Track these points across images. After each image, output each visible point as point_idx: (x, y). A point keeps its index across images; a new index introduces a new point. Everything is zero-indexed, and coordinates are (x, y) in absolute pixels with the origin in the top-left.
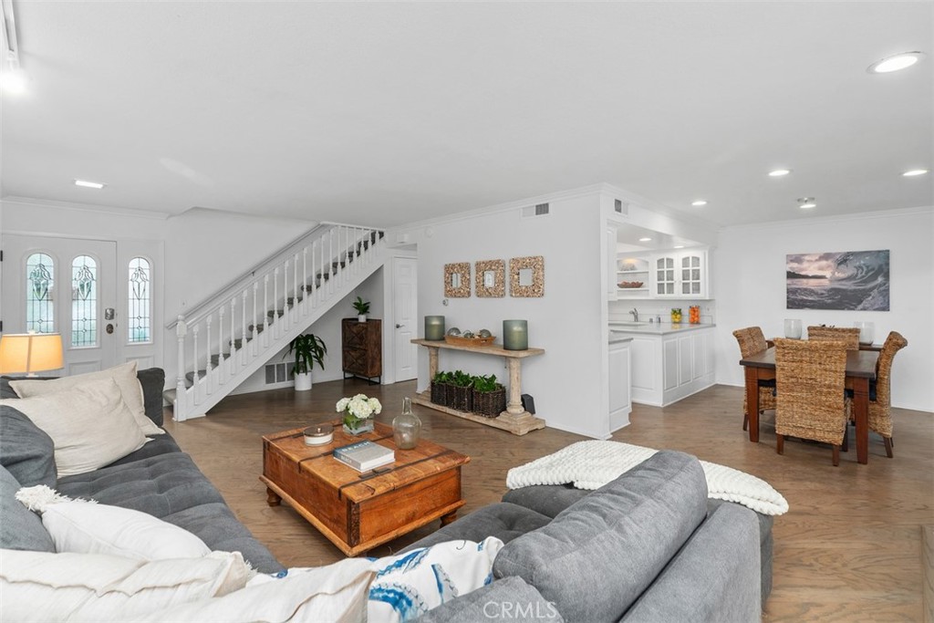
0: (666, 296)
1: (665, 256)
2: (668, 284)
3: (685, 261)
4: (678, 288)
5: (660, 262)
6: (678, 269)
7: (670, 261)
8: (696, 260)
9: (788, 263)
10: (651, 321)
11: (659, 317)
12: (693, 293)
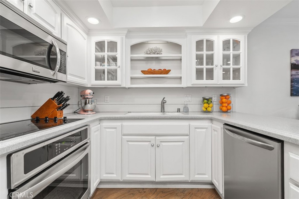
0: (205, 82)
1: (205, 37)
2: (207, 69)
3: (226, 44)
4: (218, 73)
5: (199, 44)
6: (218, 53)
7: (210, 45)
8: (236, 43)
9: (292, 57)
10: (179, 111)
11: (187, 106)
12: (233, 79)
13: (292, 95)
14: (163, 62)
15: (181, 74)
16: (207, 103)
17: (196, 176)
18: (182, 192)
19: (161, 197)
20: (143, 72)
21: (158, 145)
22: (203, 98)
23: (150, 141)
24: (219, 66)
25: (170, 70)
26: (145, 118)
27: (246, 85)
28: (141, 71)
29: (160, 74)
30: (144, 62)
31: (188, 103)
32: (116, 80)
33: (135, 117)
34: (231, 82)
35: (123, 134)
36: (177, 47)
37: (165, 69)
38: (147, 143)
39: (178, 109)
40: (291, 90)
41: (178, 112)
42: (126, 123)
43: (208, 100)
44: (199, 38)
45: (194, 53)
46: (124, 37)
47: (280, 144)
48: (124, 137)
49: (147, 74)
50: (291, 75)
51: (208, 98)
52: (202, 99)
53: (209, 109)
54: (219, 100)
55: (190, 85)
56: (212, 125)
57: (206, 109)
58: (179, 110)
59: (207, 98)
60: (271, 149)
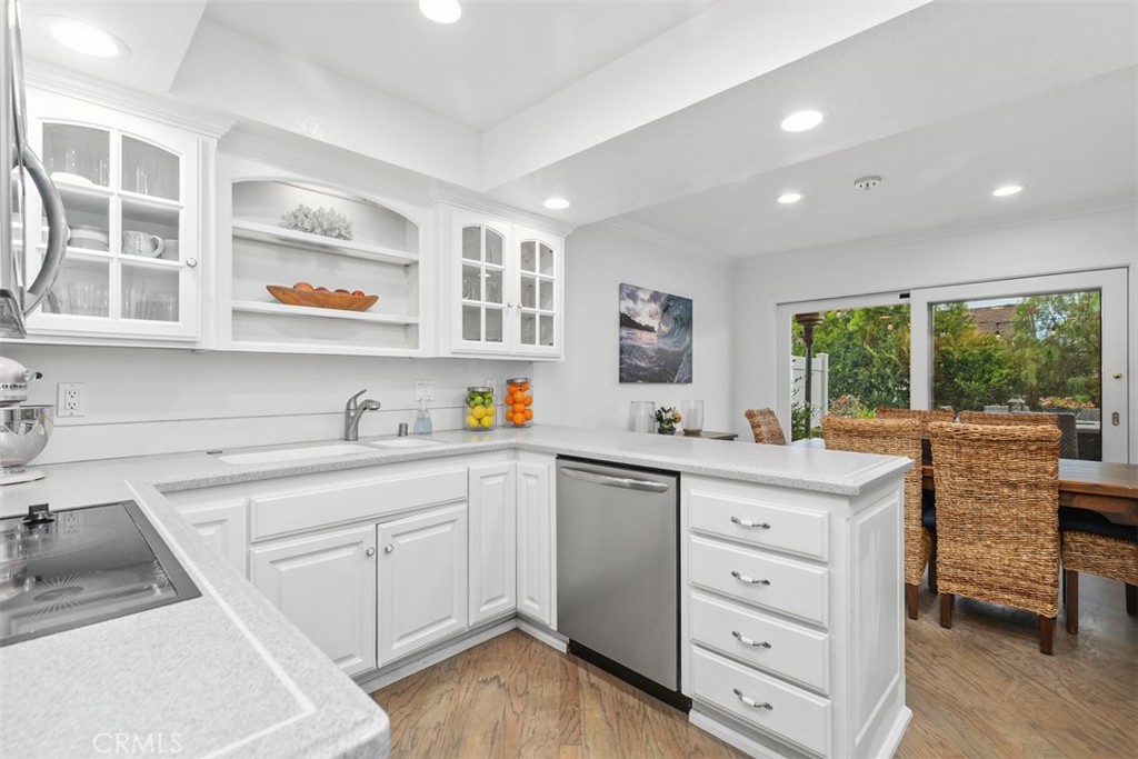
1: (483, 223)
2: (488, 313)
3: (527, 251)
4: (512, 324)
5: (471, 237)
6: (512, 270)
8: (547, 254)
9: (623, 299)
10: (403, 431)
11: (427, 415)
12: (541, 343)
13: (622, 380)
14: (345, 265)
15: (418, 316)
16: (483, 404)
17: (484, 608)
18: (450, 669)
19: (402, 706)
20: (278, 293)
21: (389, 549)
22: (469, 389)
23: (357, 544)
24: (515, 307)
25: (375, 298)
26: (343, 467)
27: (563, 359)
28: (269, 288)
29: (346, 309)
30: (272, 252)
31: (430, 405)
32: (177, 320)
33: (306, 468)
34: (536, 350)
35: (253, 540)
36: (396, 224)
37: (360, 293)
38: (349, 552)
39: (401, 425)
40: (621, 370)
41: (400, 435)
42: (264, 496)
43: (482, 394)
44: (473, 220)
45: (458, 261)
46: (213, 144)
47: (674, 479)
48: (257, 550)
49: (297, 303)
50: (621, 339)
51: (485, 390)
52: (465, 392)
53: (486, 422)
54: (506, 393)
55: (445, 353)
56: (519, 463)
57: (480, 420)
58: (404, 429)
59: (481, 390)
60: (662, 490)
